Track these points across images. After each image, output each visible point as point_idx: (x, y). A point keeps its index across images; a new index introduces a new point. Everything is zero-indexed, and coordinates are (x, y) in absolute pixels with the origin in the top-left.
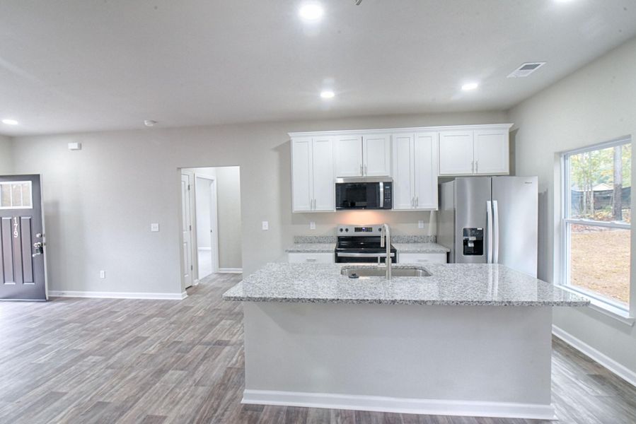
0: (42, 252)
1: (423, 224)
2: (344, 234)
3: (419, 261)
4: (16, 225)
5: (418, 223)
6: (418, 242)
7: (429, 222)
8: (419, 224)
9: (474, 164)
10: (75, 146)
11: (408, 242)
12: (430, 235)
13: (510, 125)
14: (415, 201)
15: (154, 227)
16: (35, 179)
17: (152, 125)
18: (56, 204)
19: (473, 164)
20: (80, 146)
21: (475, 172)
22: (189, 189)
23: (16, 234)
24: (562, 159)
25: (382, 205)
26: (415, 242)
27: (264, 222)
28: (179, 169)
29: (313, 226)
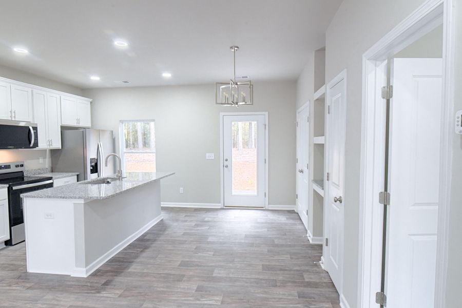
1: (42, 160)
3: (65, 182)
7: (46, 158)
8: (40, 160)
12: (47, 167)
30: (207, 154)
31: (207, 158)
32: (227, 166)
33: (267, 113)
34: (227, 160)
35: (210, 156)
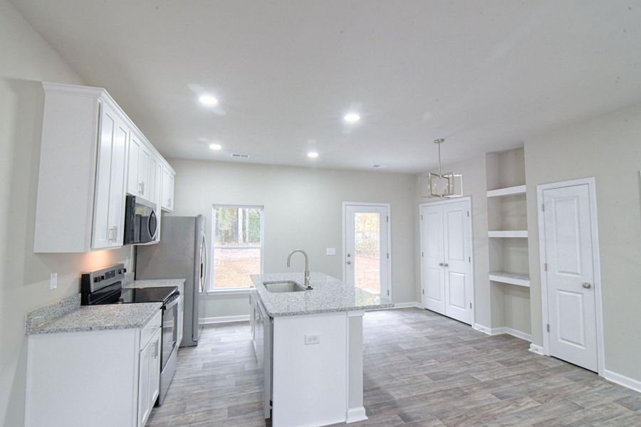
30: (327, 249)
31: (328, 254)
32: (349, 263)
33: (389, 205)
34: (349, 256)
35: (331, 251)
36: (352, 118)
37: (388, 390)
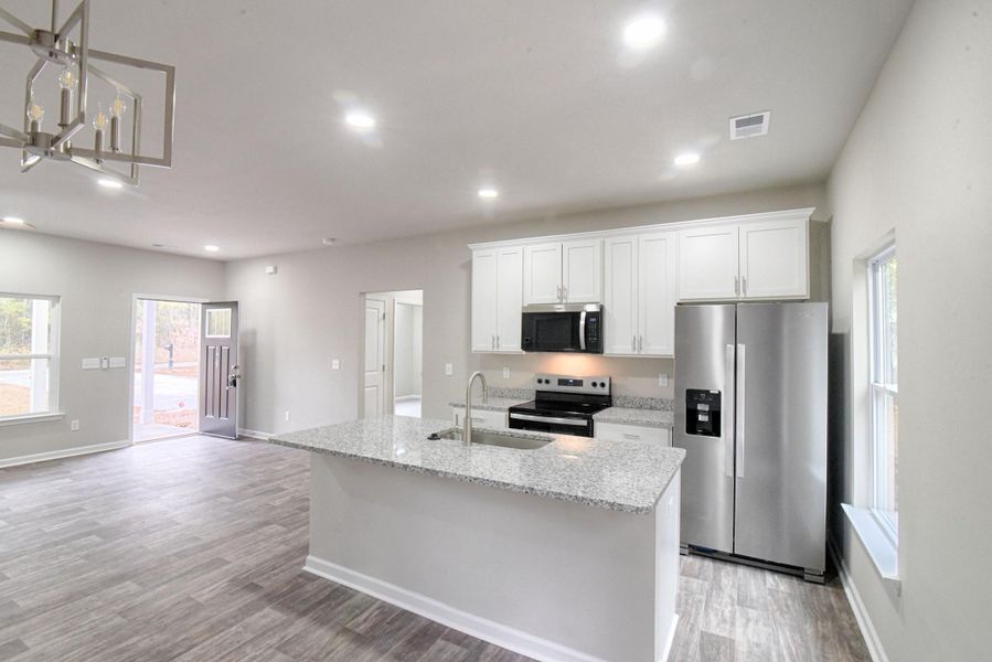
0: (235, 385)
2: (544, 387)
4: (218, 354)
5: (658, 377)
6: (656, 409)
8: (660, 379)
9: (740, 284)
10: (270, 269)
11: (640, 407)
13: (809, 211)
14: (638, 342)
15: (335, 364)
16: (234, 305)
17: (330, 243)
18: (254, 333)
19: (737, 282)
20: (276, 269)
21: (742, 295)
22: (384, 318)
23: (217, 364)
24: (870, 270)
25: (583, 346)
26: (651, 408)
27: (447, 365)
28: (363, 294)
29: (506, 373)
36: (360, 121)
37: (285, 617)
